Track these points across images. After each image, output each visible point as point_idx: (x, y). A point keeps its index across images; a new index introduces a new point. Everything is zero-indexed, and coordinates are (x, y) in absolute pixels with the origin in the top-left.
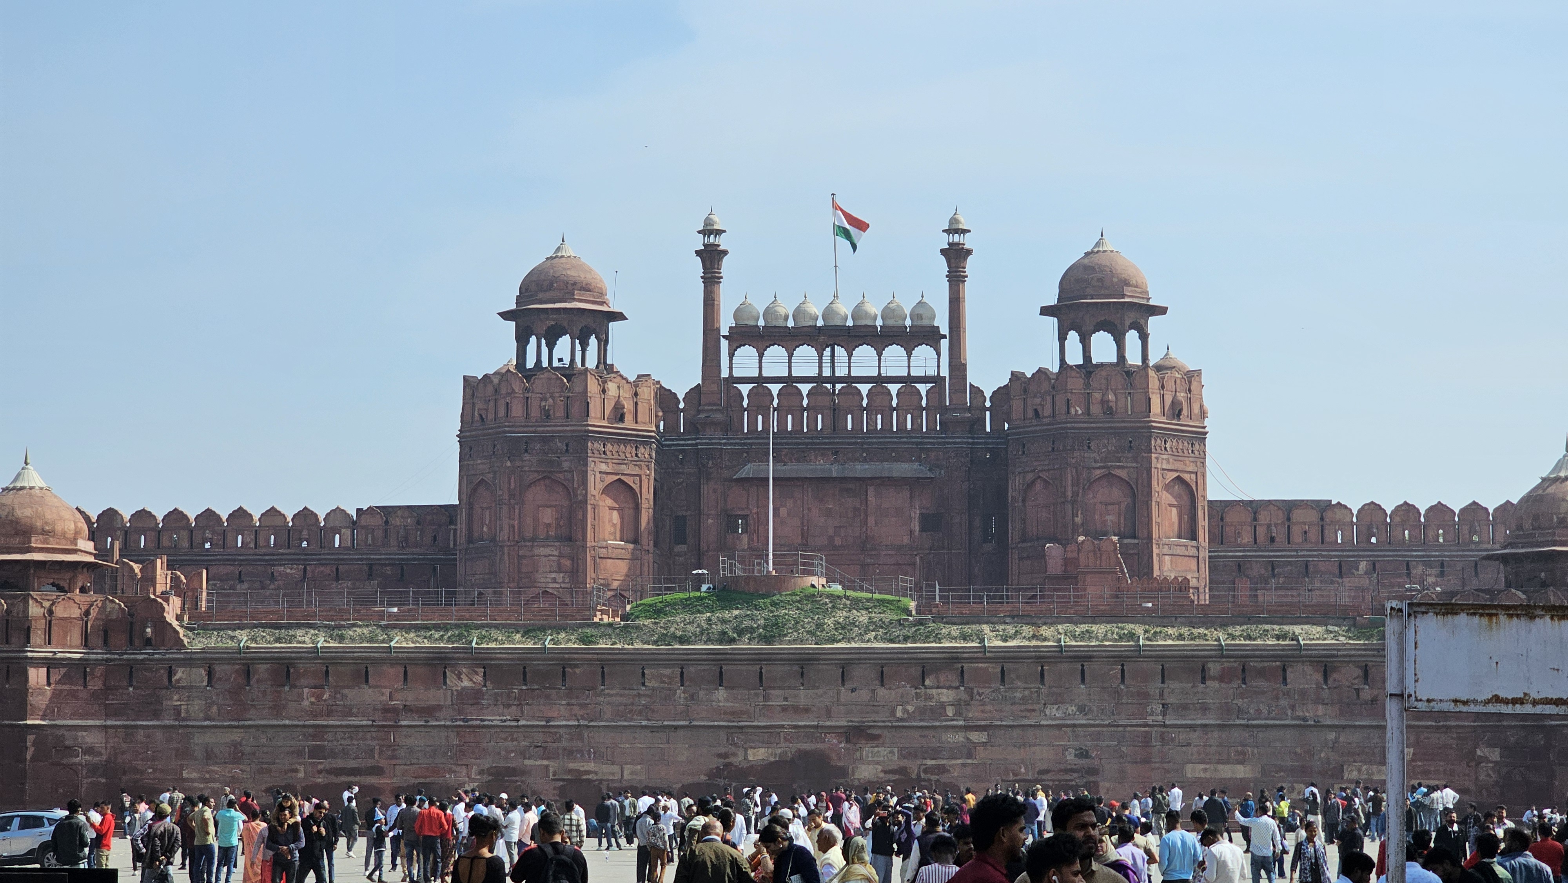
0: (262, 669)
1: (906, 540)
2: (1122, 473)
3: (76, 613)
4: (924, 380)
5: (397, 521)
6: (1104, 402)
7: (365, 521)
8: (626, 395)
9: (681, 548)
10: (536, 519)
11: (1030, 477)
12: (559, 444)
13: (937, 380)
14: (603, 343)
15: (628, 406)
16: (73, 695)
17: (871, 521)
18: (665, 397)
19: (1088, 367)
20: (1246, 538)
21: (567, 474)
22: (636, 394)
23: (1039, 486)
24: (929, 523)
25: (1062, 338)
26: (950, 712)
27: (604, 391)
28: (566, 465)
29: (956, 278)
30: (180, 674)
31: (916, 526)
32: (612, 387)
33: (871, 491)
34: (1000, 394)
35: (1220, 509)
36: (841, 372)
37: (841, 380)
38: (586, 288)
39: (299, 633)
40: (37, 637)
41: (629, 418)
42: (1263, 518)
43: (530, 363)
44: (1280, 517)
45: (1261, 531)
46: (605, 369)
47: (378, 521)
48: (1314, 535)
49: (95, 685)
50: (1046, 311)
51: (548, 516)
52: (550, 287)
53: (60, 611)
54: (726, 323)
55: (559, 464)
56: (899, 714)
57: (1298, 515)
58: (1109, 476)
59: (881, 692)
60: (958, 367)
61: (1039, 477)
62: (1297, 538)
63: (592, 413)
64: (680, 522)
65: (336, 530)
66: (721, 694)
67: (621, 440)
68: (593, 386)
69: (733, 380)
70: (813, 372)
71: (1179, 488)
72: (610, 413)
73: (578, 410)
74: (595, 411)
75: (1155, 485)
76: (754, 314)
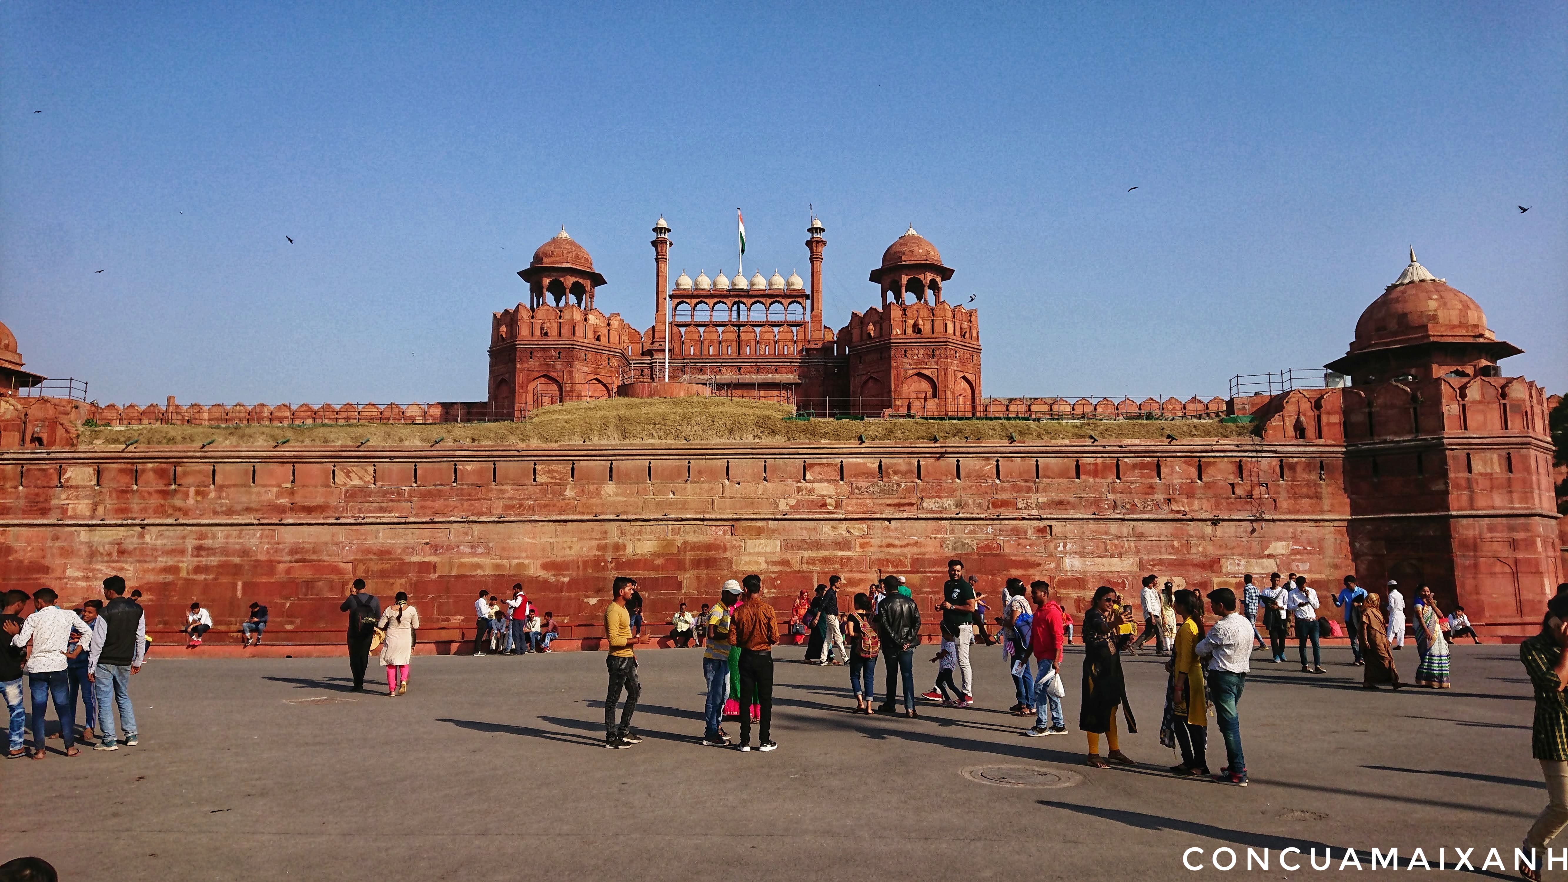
0: (150, 468)
2: (927, 372)
4: (795, 324)
6: (915, 326)
8: (602, 323)
10: (537, 403)
11: (864, 378)
12: (554, 353)
13: (804, 325)
14: (592, 297)
15: (603, 331)
18: (630, 331)
19: (903, 306)
21: (560, 374)
22: (609, 325)
23: (871, 384)
25: (883, 293)
27: (586, 320)
28: (559, 367)
29: (815, 259)
30: (69, 473)
32: (592, 318)
34: (845, 330)
36: (743, 318)
37: (744, 324)
38: (580, 256)
41: (604, 340)
42: (1013, 408)
44: (1024, 406)
50: (872, 277)
51: (546, 401)
52: (552, 256)
54: (670, 289)
55: (554, 366)
58: (920, 374)
60: (816, 317)
61: (871, 378)
63: (577, 334)
65: (413, 418)
67: (598, 352)
68: (578, 316)
69: (675, 324)
70: (725, 319)
71: (964, 384)
72: (590, 334)
73: (566, 331)
74: (580, 332)
75: (950, 378)
76: (687, 283)
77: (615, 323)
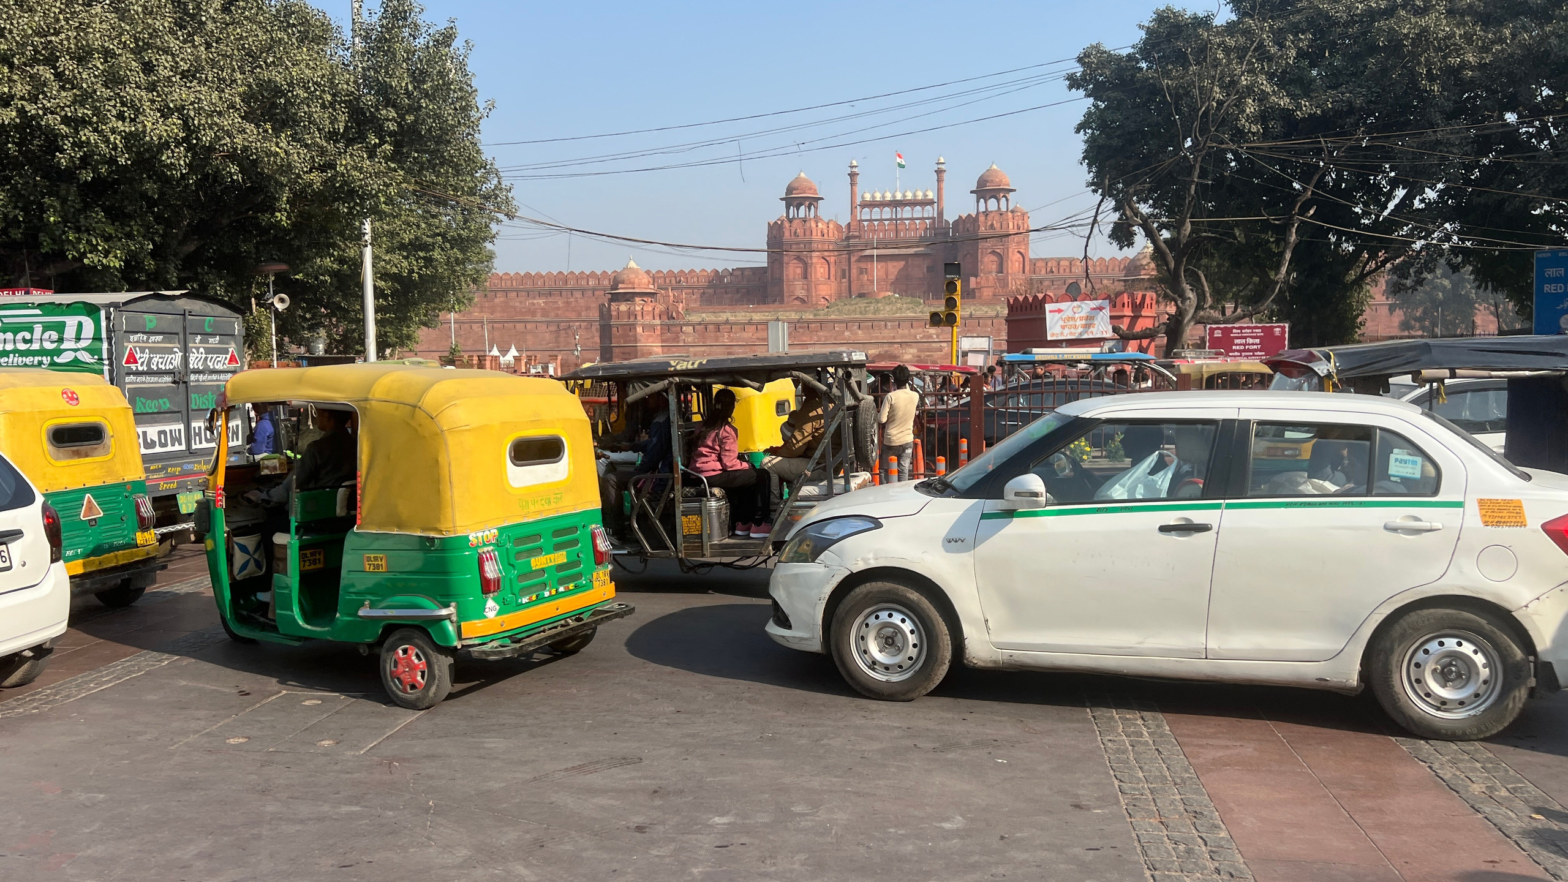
0: (711, 327)
1: (922, 276)
2: (998, 251)
3: (650, 309)
4: (928, 218)
5: (746, 273)
6: (992, 225)
7: (735, 273)
8: (825, 227)
9: (844, 280)
10: (794, 272)
11: (965, 253)
12: (802, 246)
13: (933, 218)
14: (816, 208)
15: (825, 231)
16: (652, 336)
17: (910, 269)
18: (839, 227)
19: (986, 213)
20: (1043, 271)
21: (805, 256)
22: (828, 226)
23: (968, 256)
24: (929, 269)
25: (978, 202)
26: (935, 336)
27: (817, 226)
28: (804, 253)
29: (940, 180)
30: (684, 328)
31: (925, 270)
32: (820, 225)
33: (909, 260)
34: (956, 223)
35: (1034, 263)
36: (899, 216)
37: (900, 219)
38: (810, 189)
39: (722, 314)
40: (639, 318)
41: (826, 236)
42: (1049, 264)
43: (791, 217)
44: (1055, 264)
45: (1049, 269)
46: (817, 219)
47: (739, 273)
48: (1068, 270)
49: (658, 332)
50: (972, 192)
51: (799, 271)
52: (797, 189)
53: (645, 308)
54: (858, 201)
55: (802, 253)
56: (918, 337)
57: (1062, 263)
58: (993, 252)
59: (912, 330)
60: (940, 214)
62: (1061, 271)
64: (844, 271)
65: (726, 277)
66: (860, 332)
68: (813, 225)
69: (861, 220)
70: (889, 217)
71: (1019, 255)
72: (819, 234)
73: (808, 233)
74: (814, 233)
75: (1010, 254)
76: (868, 197)
77: (831, 226)
